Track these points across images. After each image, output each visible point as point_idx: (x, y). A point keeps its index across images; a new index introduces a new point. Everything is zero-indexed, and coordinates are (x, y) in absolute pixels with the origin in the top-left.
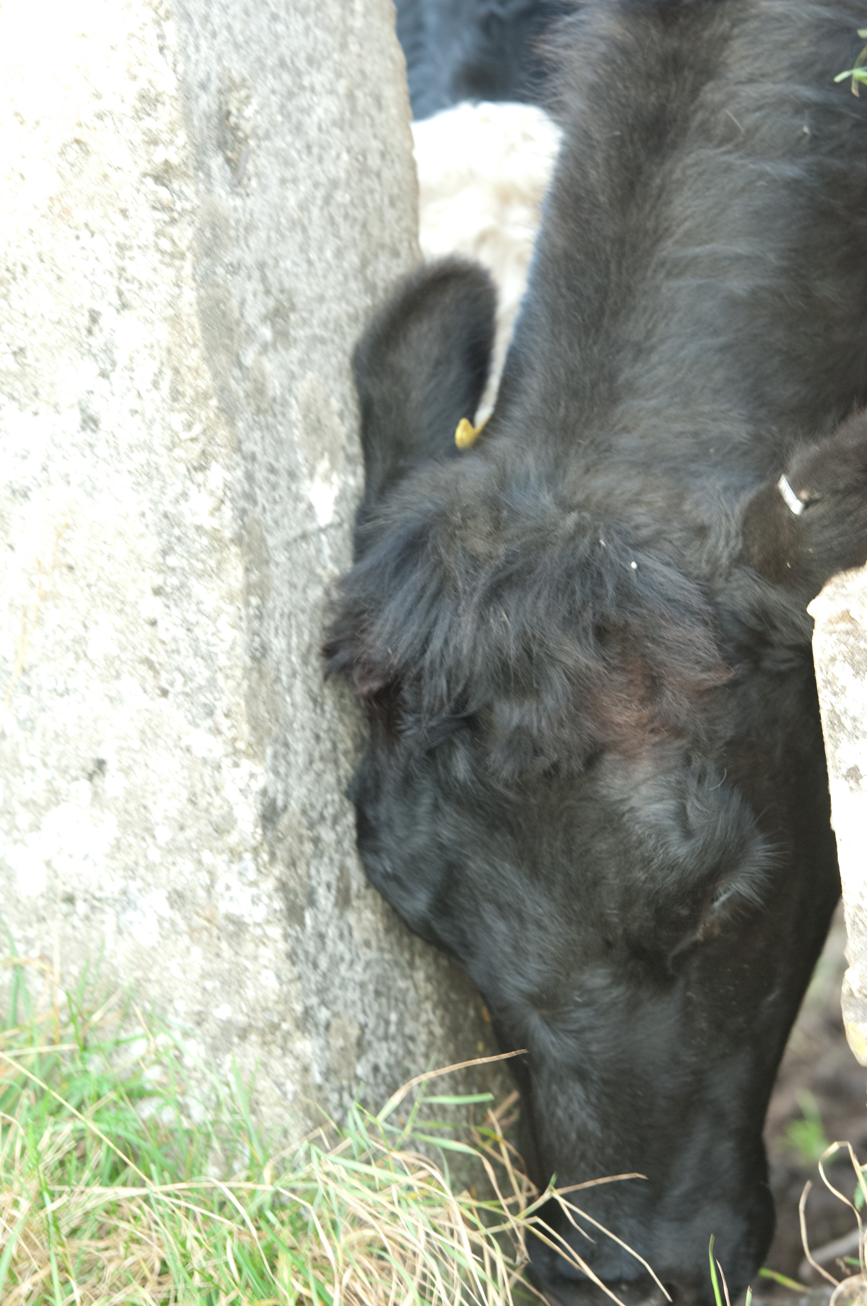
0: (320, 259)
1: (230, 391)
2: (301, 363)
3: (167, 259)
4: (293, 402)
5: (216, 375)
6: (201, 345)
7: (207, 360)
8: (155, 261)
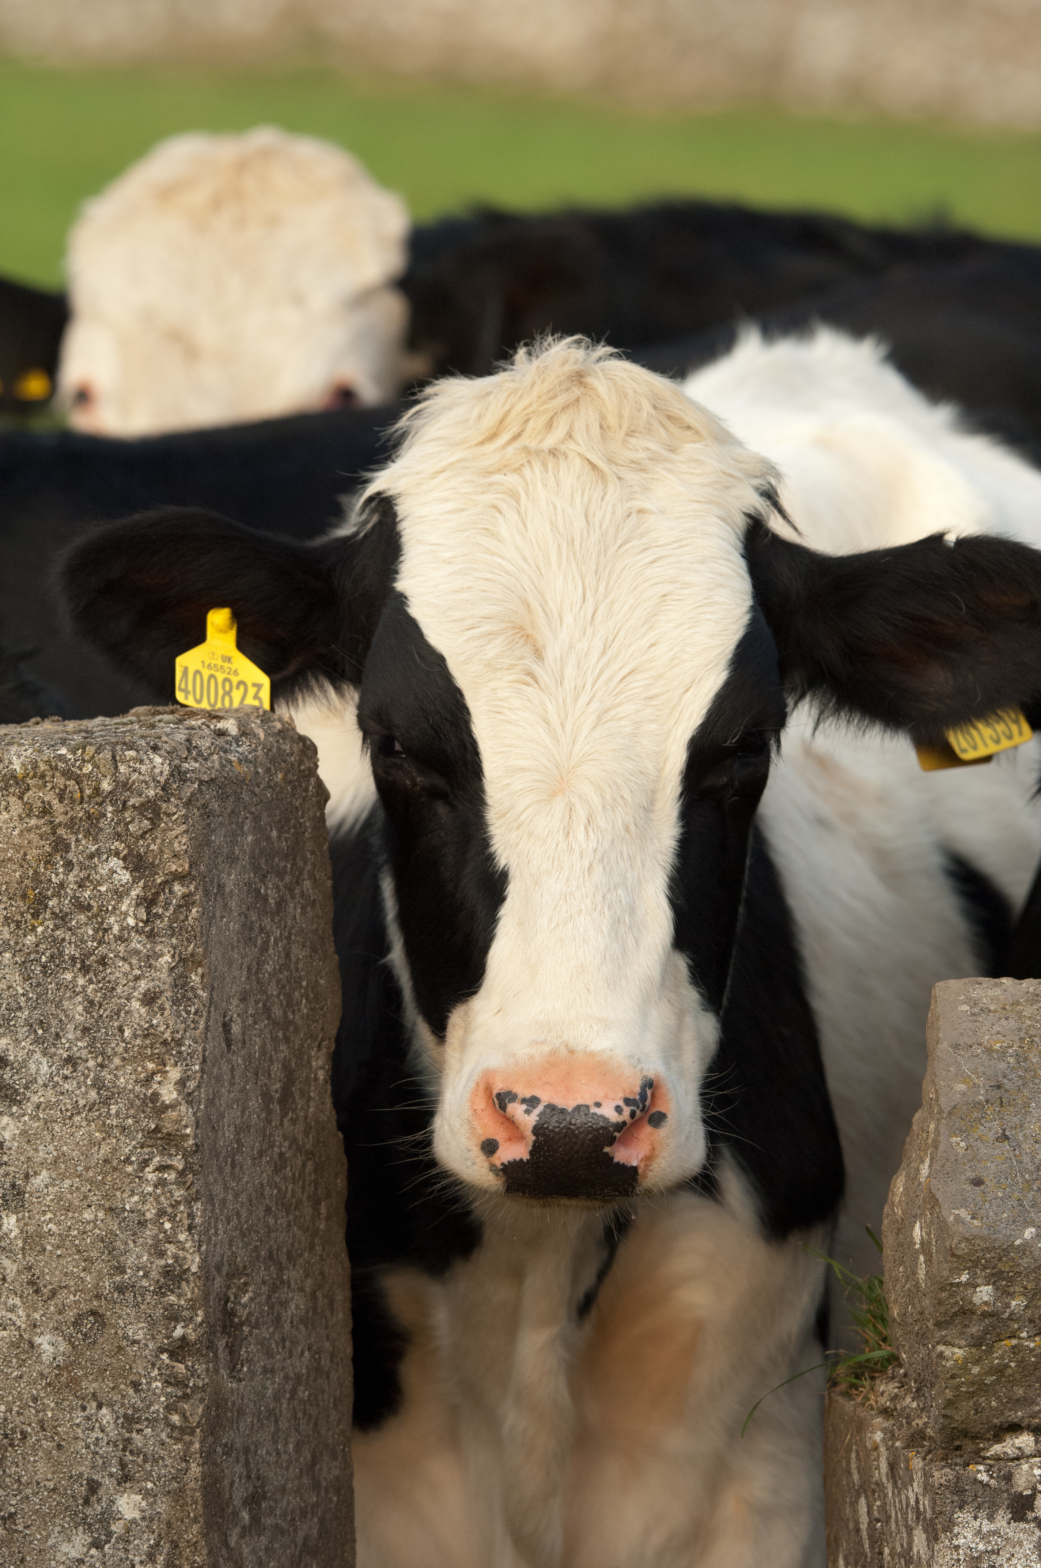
0: (285, 1451)
2: (267, 1550)
3: (176, 1434)
6: (201, 1520)
7: (205, 1535)
8: (164, 1436)
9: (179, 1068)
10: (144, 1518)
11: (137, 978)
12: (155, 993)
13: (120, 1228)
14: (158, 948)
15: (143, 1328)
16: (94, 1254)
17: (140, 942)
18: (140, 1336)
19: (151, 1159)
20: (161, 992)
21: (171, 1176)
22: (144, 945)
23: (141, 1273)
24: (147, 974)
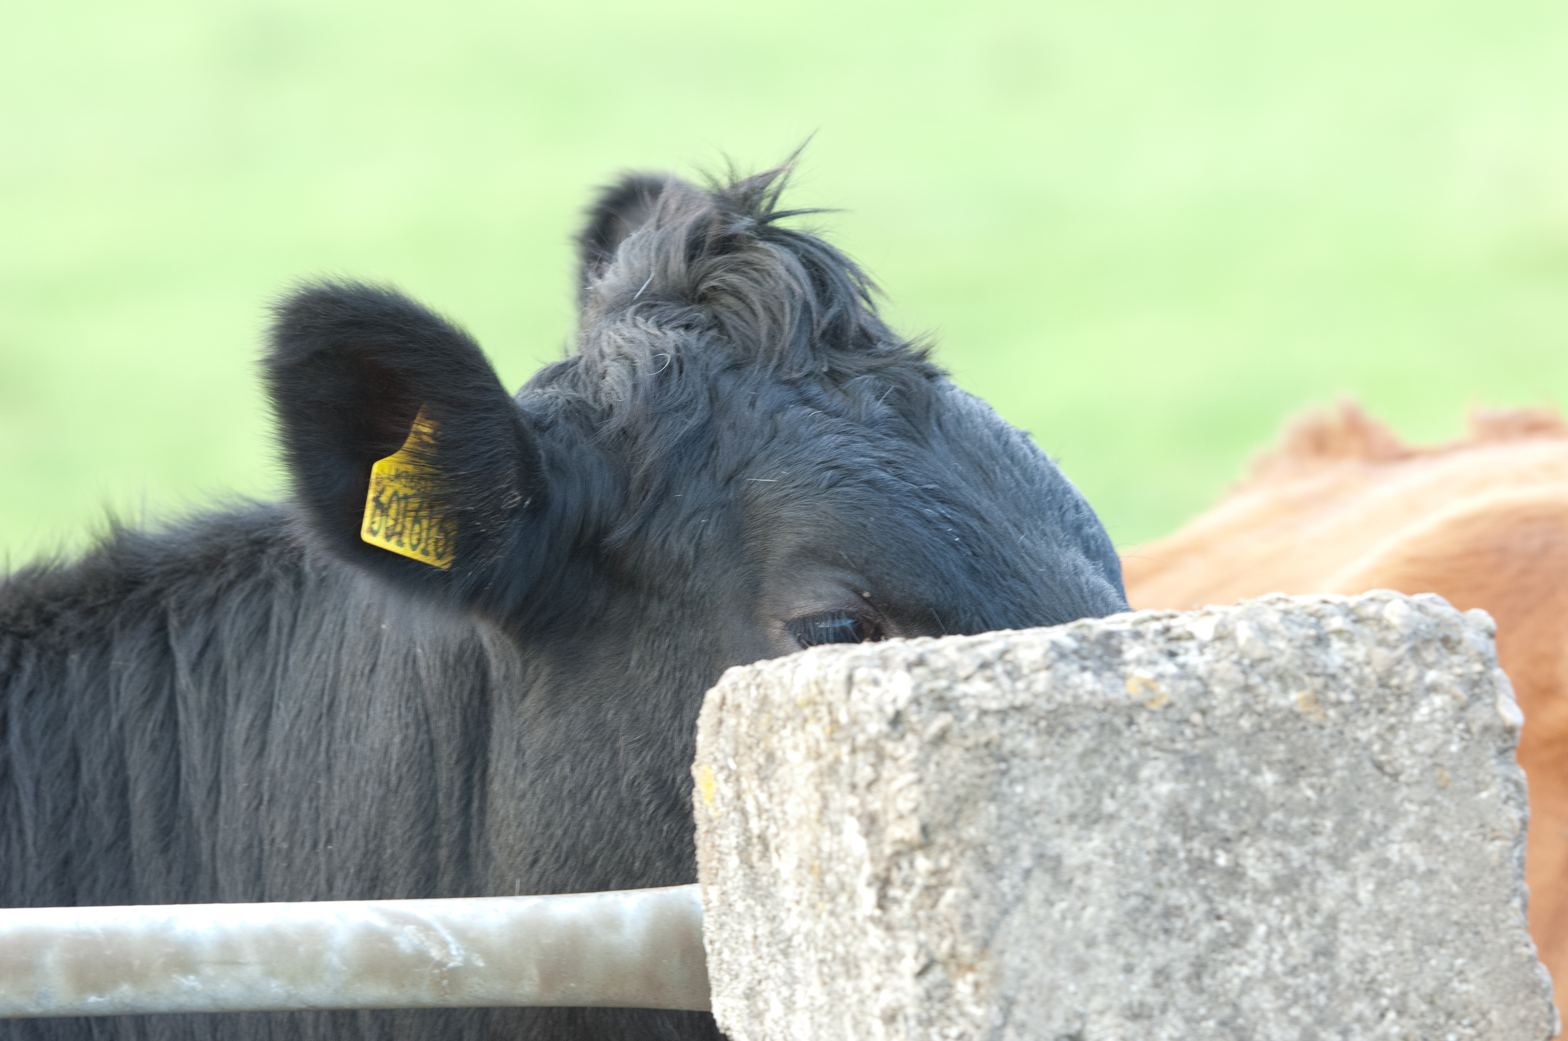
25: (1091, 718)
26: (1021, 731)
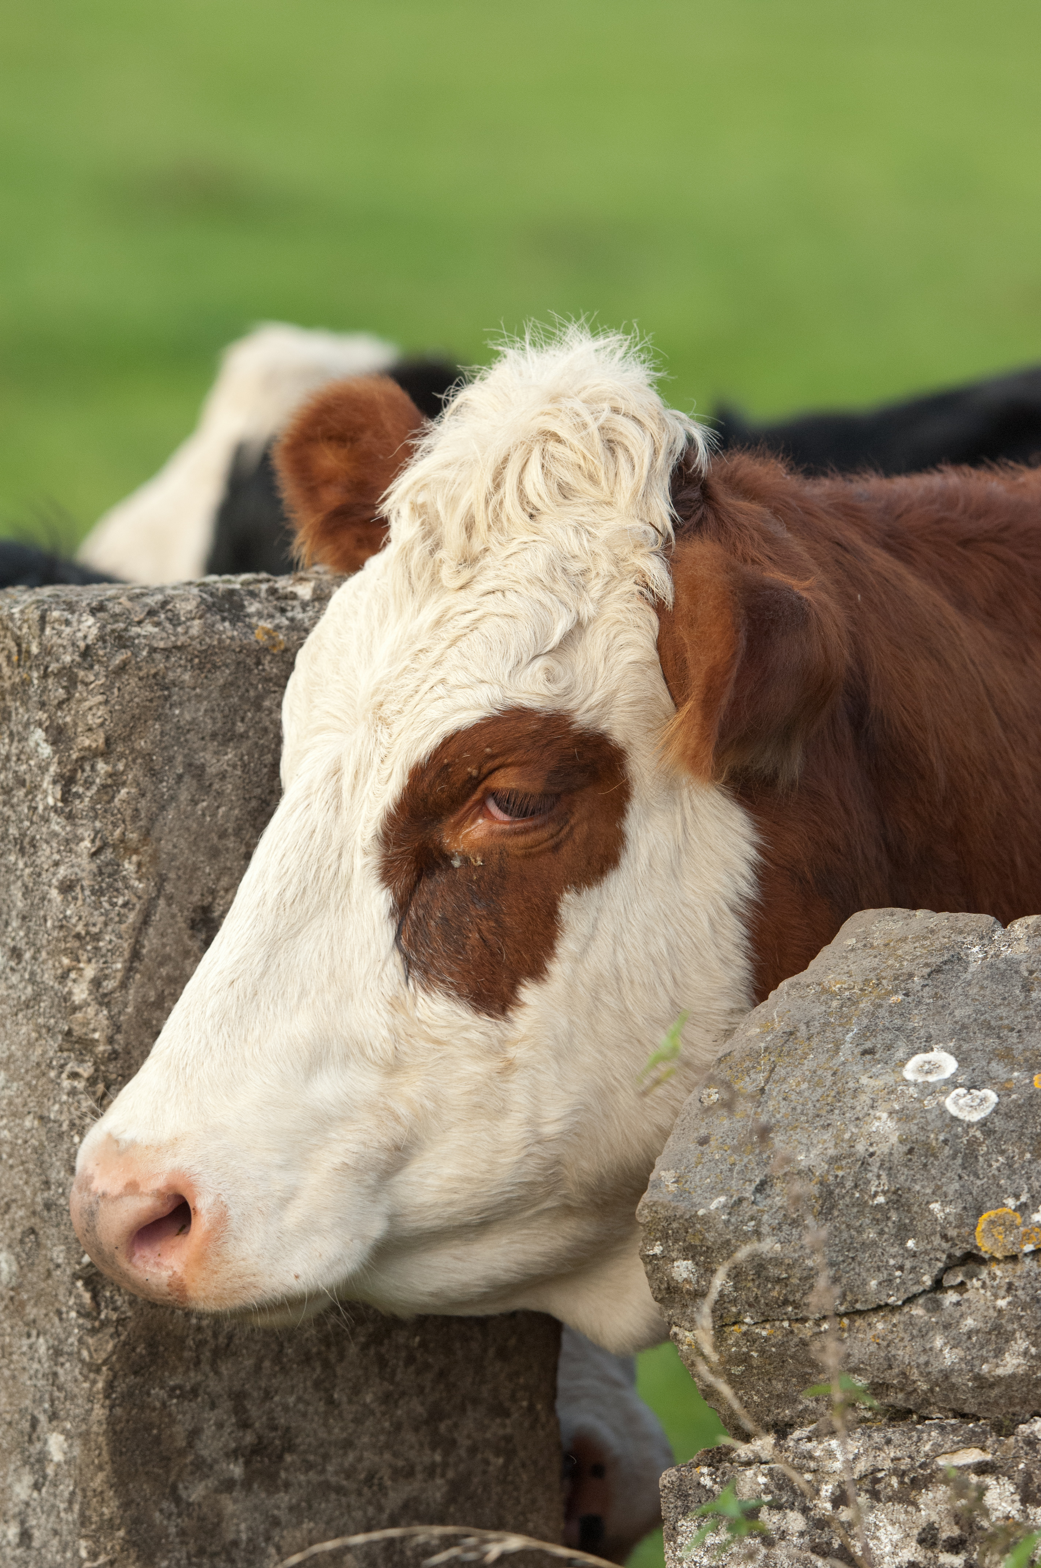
0: (350, 1402)
1: (151, 1525)
2: (291, 1509)
3: (85, 1371)
4: (272, 1550)
5: (126, 1505)
6: (108, 1467)
8: (77, 1371)
9: (93, 965)
10: (66, 1462)
11: (57, 864)
12: (71, 881)
13: (47, 1139)
14: (80, 831)
15: (61, 1251)
16: (31, 1166)
17: (58, 824)
18: (60, 1261)
19: (66, 1064)
20: (78, 880)
21: (80, 1085)
22: (63, 828)
23: (60, 1190)
24: (67, 860)
25: (230, 658)
26: (180, 666)
